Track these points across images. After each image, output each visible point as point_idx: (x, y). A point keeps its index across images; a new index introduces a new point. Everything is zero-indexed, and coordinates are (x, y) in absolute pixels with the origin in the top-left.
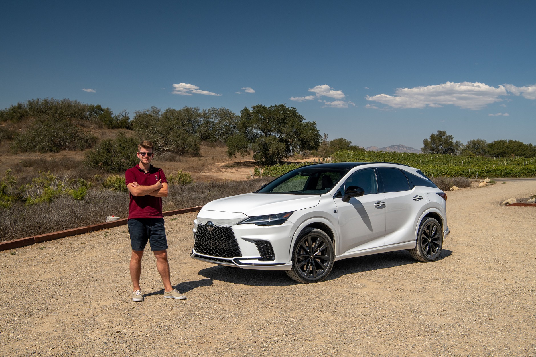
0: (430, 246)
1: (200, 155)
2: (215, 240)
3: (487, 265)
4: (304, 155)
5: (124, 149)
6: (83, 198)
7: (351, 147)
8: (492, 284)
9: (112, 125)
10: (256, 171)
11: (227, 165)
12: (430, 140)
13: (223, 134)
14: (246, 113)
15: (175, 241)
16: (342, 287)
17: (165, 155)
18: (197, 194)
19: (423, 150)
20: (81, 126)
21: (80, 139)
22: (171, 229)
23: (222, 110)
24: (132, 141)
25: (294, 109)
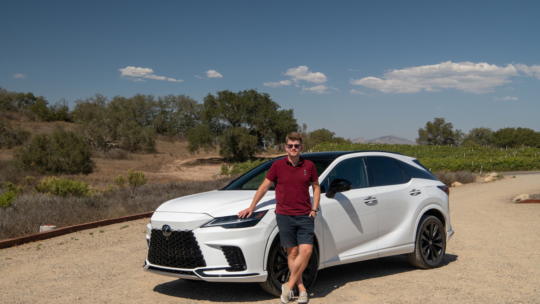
0: (431, 249)
1: (156, 151)
2: (173, 248)
3: (499, 270)
4: (280, 149)
5: (62, 145)
6: (10, 205)
7: (335, 138)
8: (507, 292)
9: (47, 117)
10: (223, 169)
11: (189, 163)
12: (426, 129)
13: (184, 126)
14: (210, 100)
15: (125, 252)
16: (328, 300)
17: (114, 151)
18: (153, 197)
19: (419, 140)
20: (8, 118)
21: (7, 135)
22: (121, 239)
23: (182, 97)
24: (72, 135)
25: (267, 94)
